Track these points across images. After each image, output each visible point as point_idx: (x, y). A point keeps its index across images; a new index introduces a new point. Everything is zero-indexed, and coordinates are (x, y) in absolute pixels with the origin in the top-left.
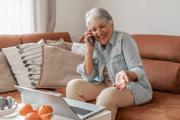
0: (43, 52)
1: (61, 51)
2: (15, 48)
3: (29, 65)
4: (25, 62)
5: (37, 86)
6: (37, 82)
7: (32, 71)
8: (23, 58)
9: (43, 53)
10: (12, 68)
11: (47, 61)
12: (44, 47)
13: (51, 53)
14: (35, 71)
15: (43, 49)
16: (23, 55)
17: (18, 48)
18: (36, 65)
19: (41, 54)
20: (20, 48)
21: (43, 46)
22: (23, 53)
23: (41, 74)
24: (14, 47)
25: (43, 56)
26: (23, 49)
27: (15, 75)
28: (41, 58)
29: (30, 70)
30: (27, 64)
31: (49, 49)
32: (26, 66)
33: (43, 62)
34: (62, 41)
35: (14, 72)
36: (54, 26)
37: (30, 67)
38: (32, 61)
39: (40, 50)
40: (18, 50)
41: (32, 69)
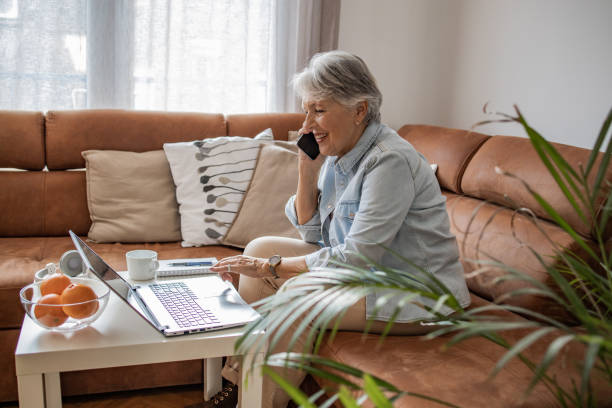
0: (258, 159)
2: (191, 147)
3: (212, 187)
4: (205, 180)
5: (220, 238)
6: (222, 231)
7: (215, 203)
8: (202, 169)
9: (257, 164)
10: (178, 189)
11: (257, 183)
12: (264, 149)
13: (273, 165)
14: (224, 203)
15: (259, 154)
16: (205, 162)
17: (199, 145)
18: (230, 190)
19: (251, 165)
20: (204, 146)
21: (261, 147)
22: (206, 159)
23: (238, 213)
24: (191, 144)
25: (254, 169)
26: (209, 150)
27: (181, 208)
28: (247, 175)
29: (211, 199)
30: (208, 184)
31: (271, 154)
32: (206, 189)
33: (250, 184)
35: (179, 201)
37: (215, 192)
38: (221, 180)
39: (253, 154)
40: (197, 150)
41: (217, 197)
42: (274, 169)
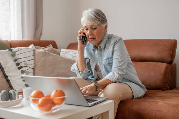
0: (34, 55)
1: (52, 55)
3: (21, 67)
4: (18, 64)
7: (25, 73)
8: (16, 60)
9: (35, 57)
10: (5, 70)
11: (39, 64)
14: (28, 73)
15: (34, 53)
16: (16, 57)
18: (29, 68)
19: (33, 58)
20: (12, 51)
21: (34, 51)
24: (7, 50)
26: (15, 52)
27: (8, 77)
28: (32, 62)
30: (19, 66)
31: (40, 53)
32: (19, 68)
33: (35, 65)
34: (51, 47)
35: (7, 74)
36: (41, 34)
37: (23, 69)
38: (25, 64)
39: (32, 53)
40: (11, 53)
41: (24, 71)
42: (43, 58)
